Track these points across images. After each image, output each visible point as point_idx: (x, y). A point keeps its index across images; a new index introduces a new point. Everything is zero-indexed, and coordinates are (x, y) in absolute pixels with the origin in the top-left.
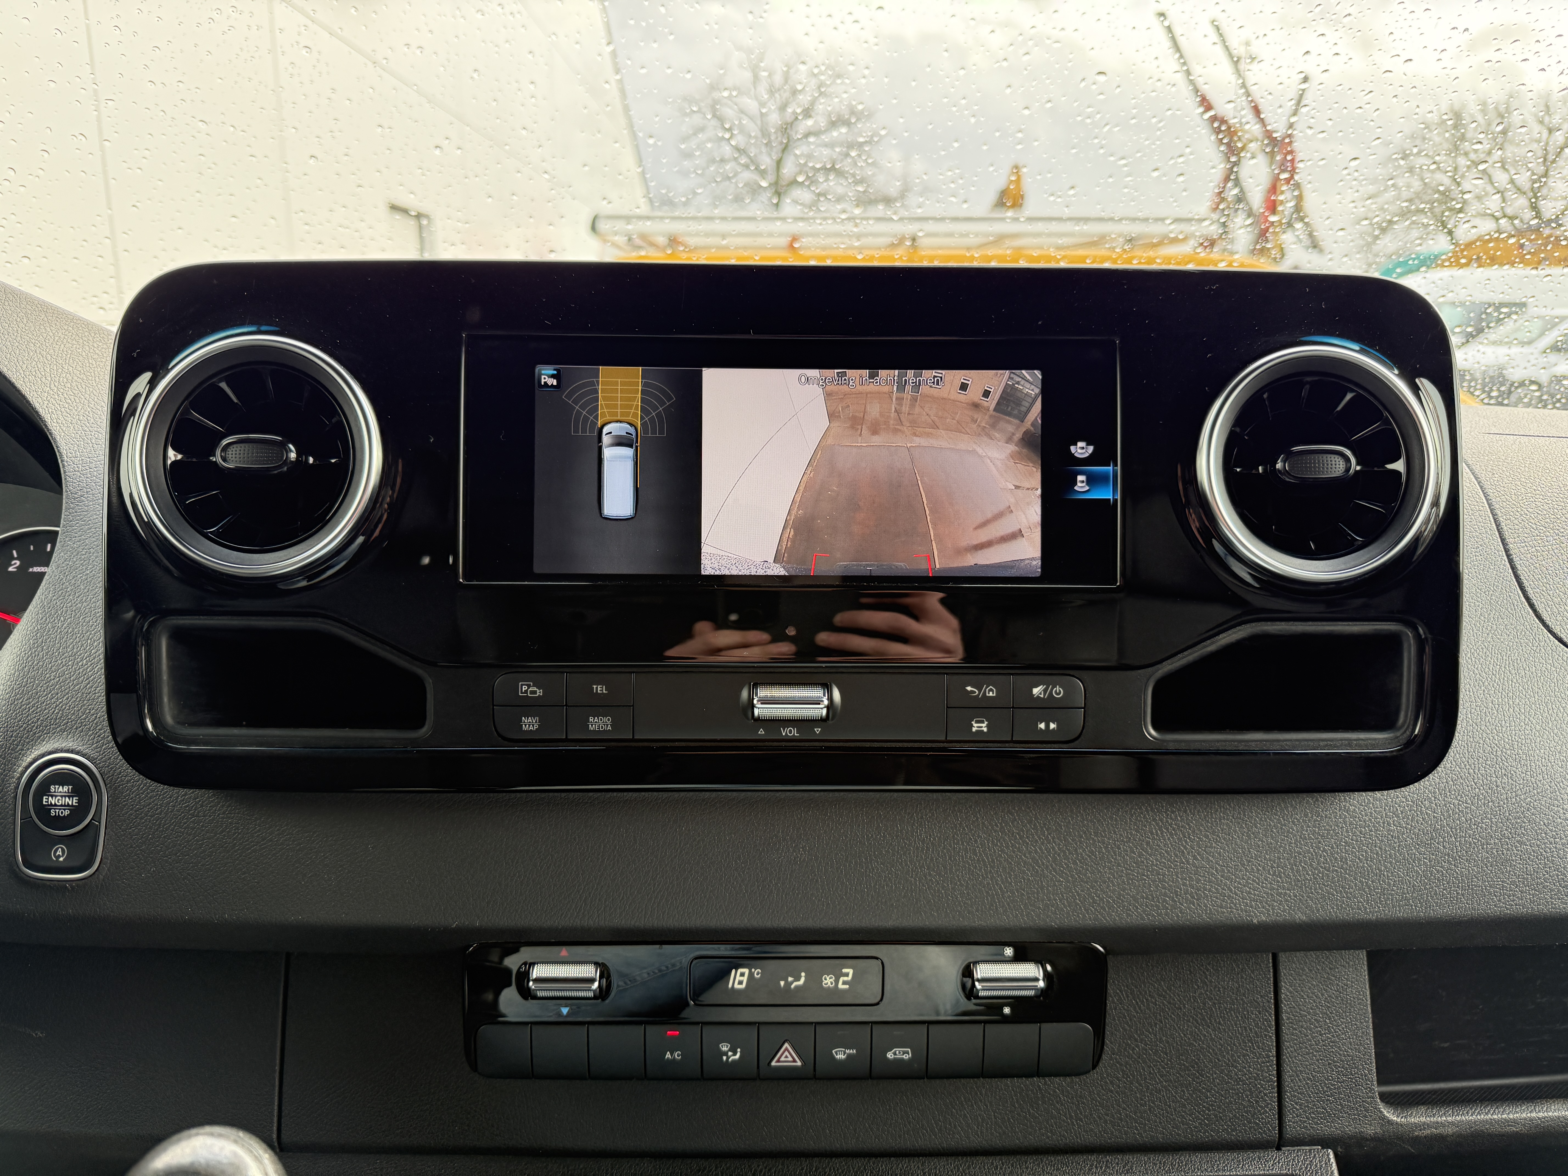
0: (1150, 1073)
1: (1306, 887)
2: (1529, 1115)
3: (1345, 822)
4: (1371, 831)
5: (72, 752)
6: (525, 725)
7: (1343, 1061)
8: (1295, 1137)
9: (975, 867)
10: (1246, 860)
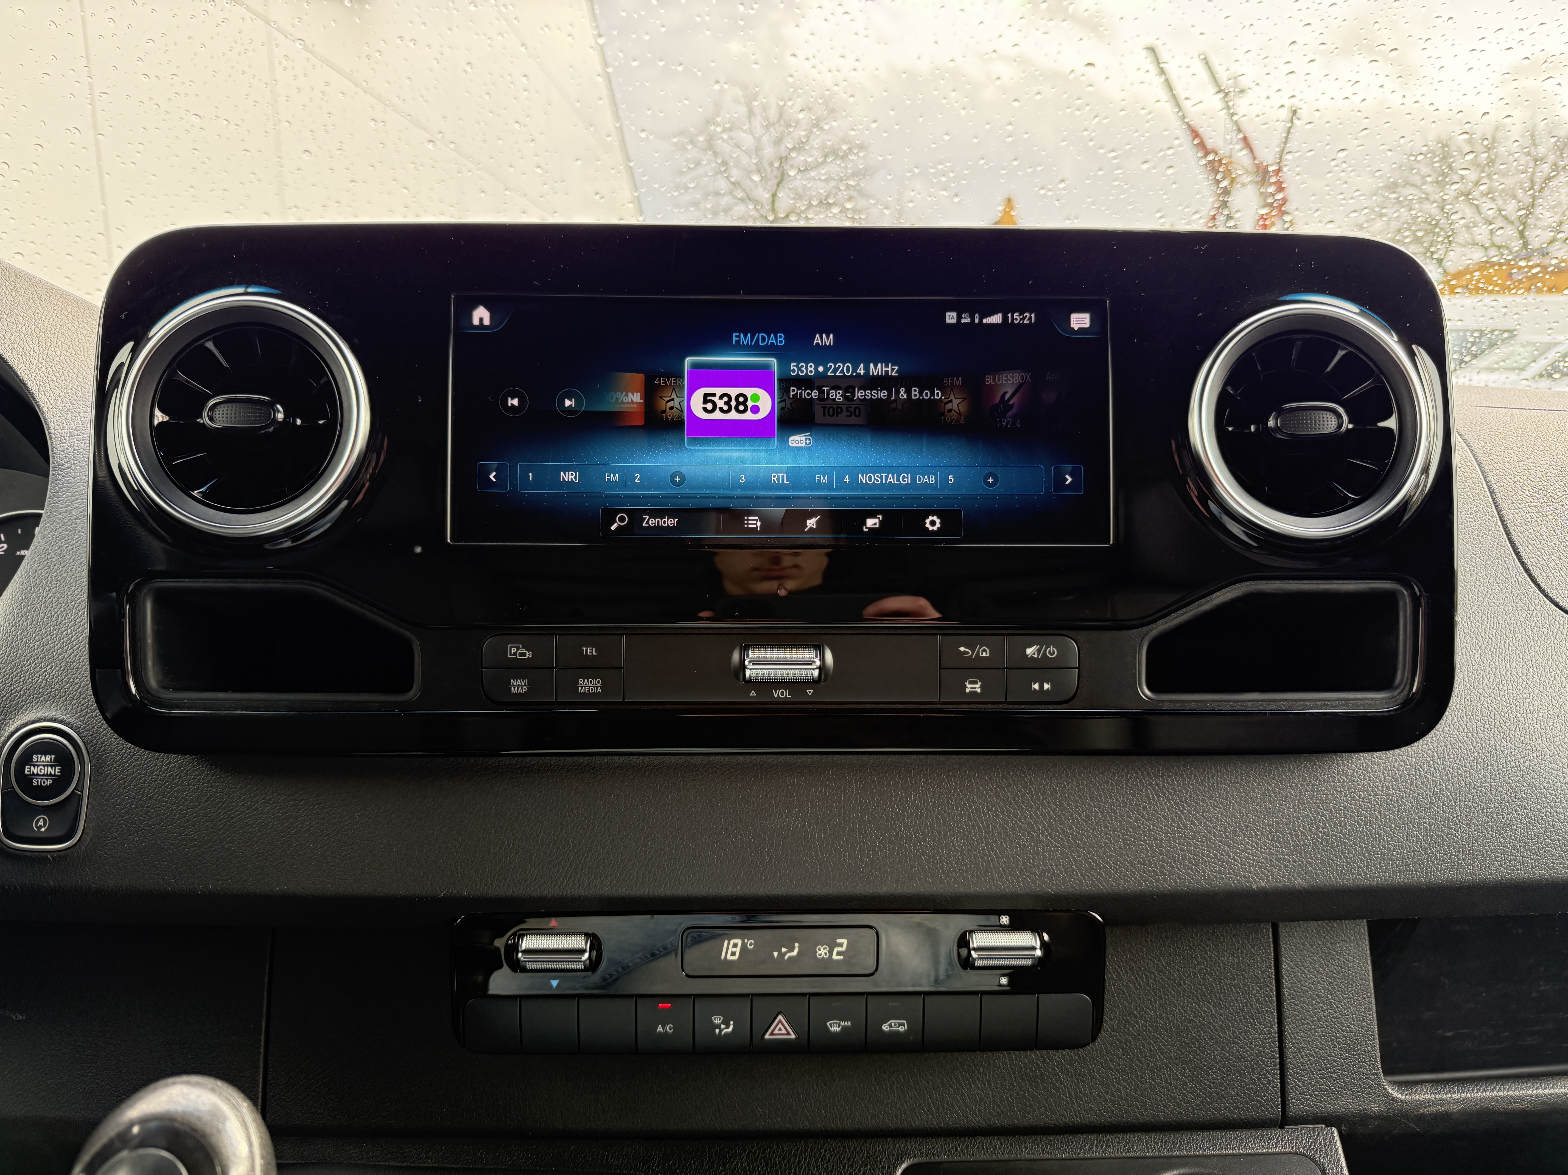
0: (1150, 1050)
1: (1305, 853)
2: (1535, 1092)
3: (1343, 787)
4: (1370, 795)
5: (55, 721)
6: (514, 688)
7: (1345, 1037)
8: (1298, 1115)
9: (970, 833)
10: (1245, 825)
